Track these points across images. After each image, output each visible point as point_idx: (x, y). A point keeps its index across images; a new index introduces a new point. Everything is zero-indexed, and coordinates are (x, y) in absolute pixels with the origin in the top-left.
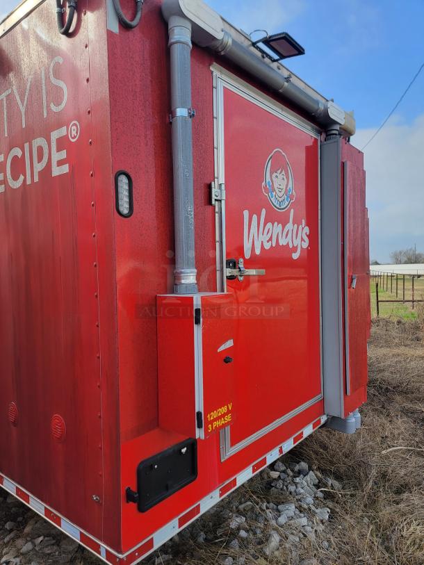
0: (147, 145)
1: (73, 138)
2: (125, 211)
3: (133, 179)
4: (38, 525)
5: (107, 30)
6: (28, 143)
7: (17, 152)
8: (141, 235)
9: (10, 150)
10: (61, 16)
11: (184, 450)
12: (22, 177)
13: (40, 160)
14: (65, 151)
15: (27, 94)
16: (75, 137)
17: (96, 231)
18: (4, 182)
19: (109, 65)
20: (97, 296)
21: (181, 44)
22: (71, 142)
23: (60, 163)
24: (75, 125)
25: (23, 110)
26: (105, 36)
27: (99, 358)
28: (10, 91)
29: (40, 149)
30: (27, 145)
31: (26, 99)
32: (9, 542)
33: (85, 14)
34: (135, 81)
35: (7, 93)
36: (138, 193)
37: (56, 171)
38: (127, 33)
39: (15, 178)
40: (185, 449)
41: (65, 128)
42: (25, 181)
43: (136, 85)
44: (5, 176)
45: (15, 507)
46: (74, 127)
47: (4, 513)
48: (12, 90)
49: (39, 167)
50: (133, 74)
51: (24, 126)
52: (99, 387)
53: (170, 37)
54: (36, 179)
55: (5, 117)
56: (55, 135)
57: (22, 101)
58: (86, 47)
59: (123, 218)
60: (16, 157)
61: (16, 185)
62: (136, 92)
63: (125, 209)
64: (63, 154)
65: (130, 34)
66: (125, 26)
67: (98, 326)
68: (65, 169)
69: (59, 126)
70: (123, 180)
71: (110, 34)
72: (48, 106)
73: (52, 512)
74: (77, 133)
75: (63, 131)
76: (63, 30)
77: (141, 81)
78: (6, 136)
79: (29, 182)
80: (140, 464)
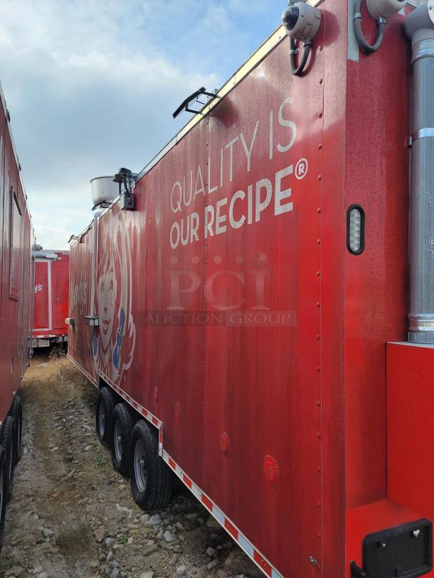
0: (382, 174)
1: (299, 176)
2: (355, 248)
3: (366, 212)
4: (237, 560)
5: (348, 60)
6: (251, 186)
7: (241, 194)
8: (372, 274)
9: (234, 193)
10: (295, 57)
11: (416, 533)
12: (243, 218)
13: (263, 200)
14: (290, 189)
15: (254, 139)
16: (302, 174)
17: (321, 269)
18: (227, 223)
19: (347, 95)
20: (318, 338)
21: (428, 58)
22: (297, 180)
23: (283, 202)
24: (303, 162)
25: (248, 155)
26: (345, 67)
27: (319, 405)
28: (237, 138)
29: (264, 190)
30: (250, 188)
31: (252, 144)
32: (211, 569)
33: (321, 49)
34: (373, 107)
35: (234, 141)
36: (370, 227)
37: (279, 210)
38: (367, 58)
39: (237, 218)
40: (418, 531)
41: (292, 166)
42: (246, 221)
43: (373, 111)
44: (228, 218)
45: (215, 533)
46: (302, 165)
47: (205, 536)
48: (239, 138)
49: (261, 207)
50: (372, 100)
51: (249, 170)
52: (319, 437)
53: (414, 53)
54: (258, 219)
55: (231, 163)
56: (280, 175)
57: (249, 147)
58: (321, 82)
59: (354, 256)
60: (239, 199)
61: (237, 225)
62: (373, 119)
63: (355, 246)
64: (288, 193)
65: (370, 59)
66: (365, 51)
67: (319, 371)
68: (289, 207)
69: (285, 166)
70: (355, 215)
71: (350, 63)
72: (275, 148)
73: (262, 558)
74: (305, 170)
75: (289, 170)
76: (296, 71)
77: (378, 106)
78: (231, 180)
79: (250, 222)
80: (366, 537)
